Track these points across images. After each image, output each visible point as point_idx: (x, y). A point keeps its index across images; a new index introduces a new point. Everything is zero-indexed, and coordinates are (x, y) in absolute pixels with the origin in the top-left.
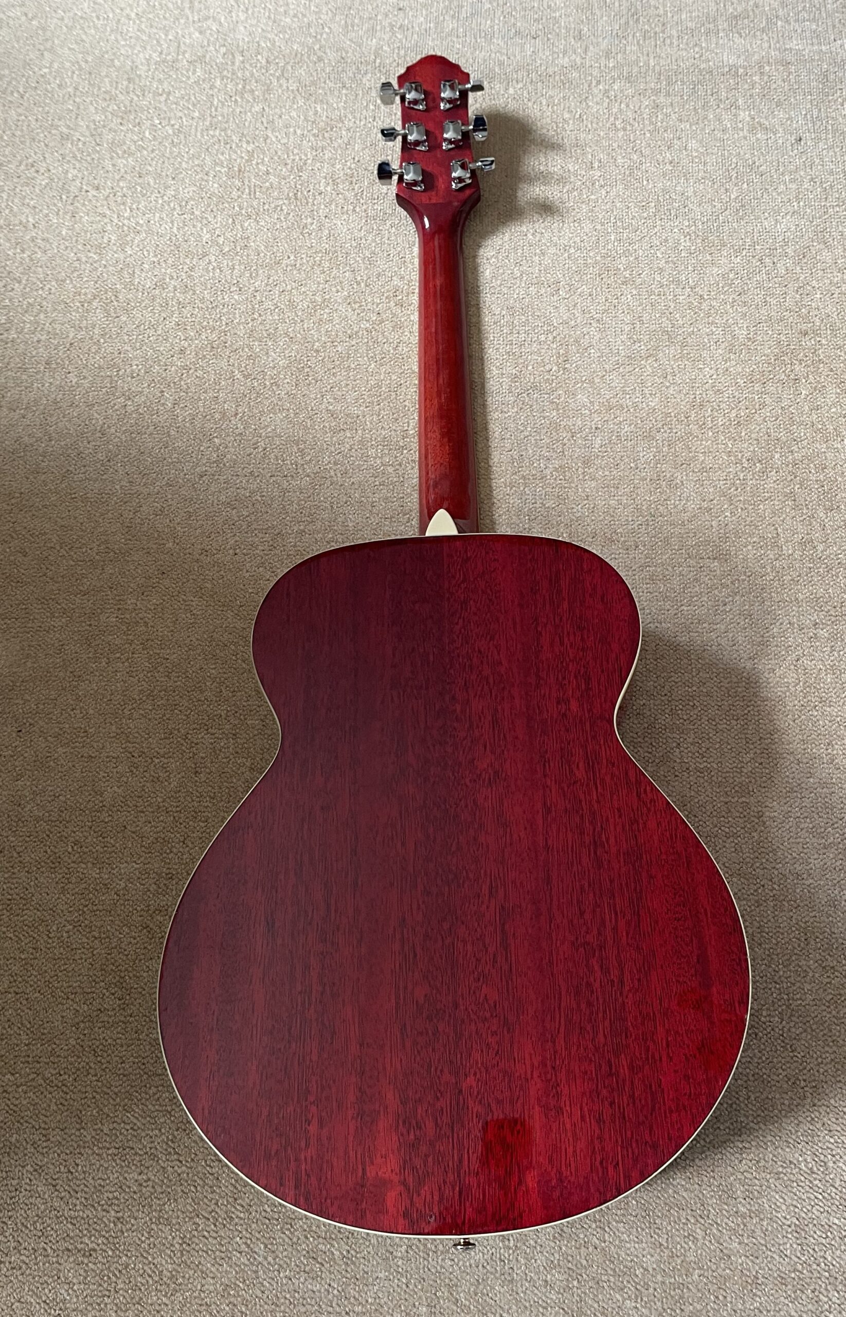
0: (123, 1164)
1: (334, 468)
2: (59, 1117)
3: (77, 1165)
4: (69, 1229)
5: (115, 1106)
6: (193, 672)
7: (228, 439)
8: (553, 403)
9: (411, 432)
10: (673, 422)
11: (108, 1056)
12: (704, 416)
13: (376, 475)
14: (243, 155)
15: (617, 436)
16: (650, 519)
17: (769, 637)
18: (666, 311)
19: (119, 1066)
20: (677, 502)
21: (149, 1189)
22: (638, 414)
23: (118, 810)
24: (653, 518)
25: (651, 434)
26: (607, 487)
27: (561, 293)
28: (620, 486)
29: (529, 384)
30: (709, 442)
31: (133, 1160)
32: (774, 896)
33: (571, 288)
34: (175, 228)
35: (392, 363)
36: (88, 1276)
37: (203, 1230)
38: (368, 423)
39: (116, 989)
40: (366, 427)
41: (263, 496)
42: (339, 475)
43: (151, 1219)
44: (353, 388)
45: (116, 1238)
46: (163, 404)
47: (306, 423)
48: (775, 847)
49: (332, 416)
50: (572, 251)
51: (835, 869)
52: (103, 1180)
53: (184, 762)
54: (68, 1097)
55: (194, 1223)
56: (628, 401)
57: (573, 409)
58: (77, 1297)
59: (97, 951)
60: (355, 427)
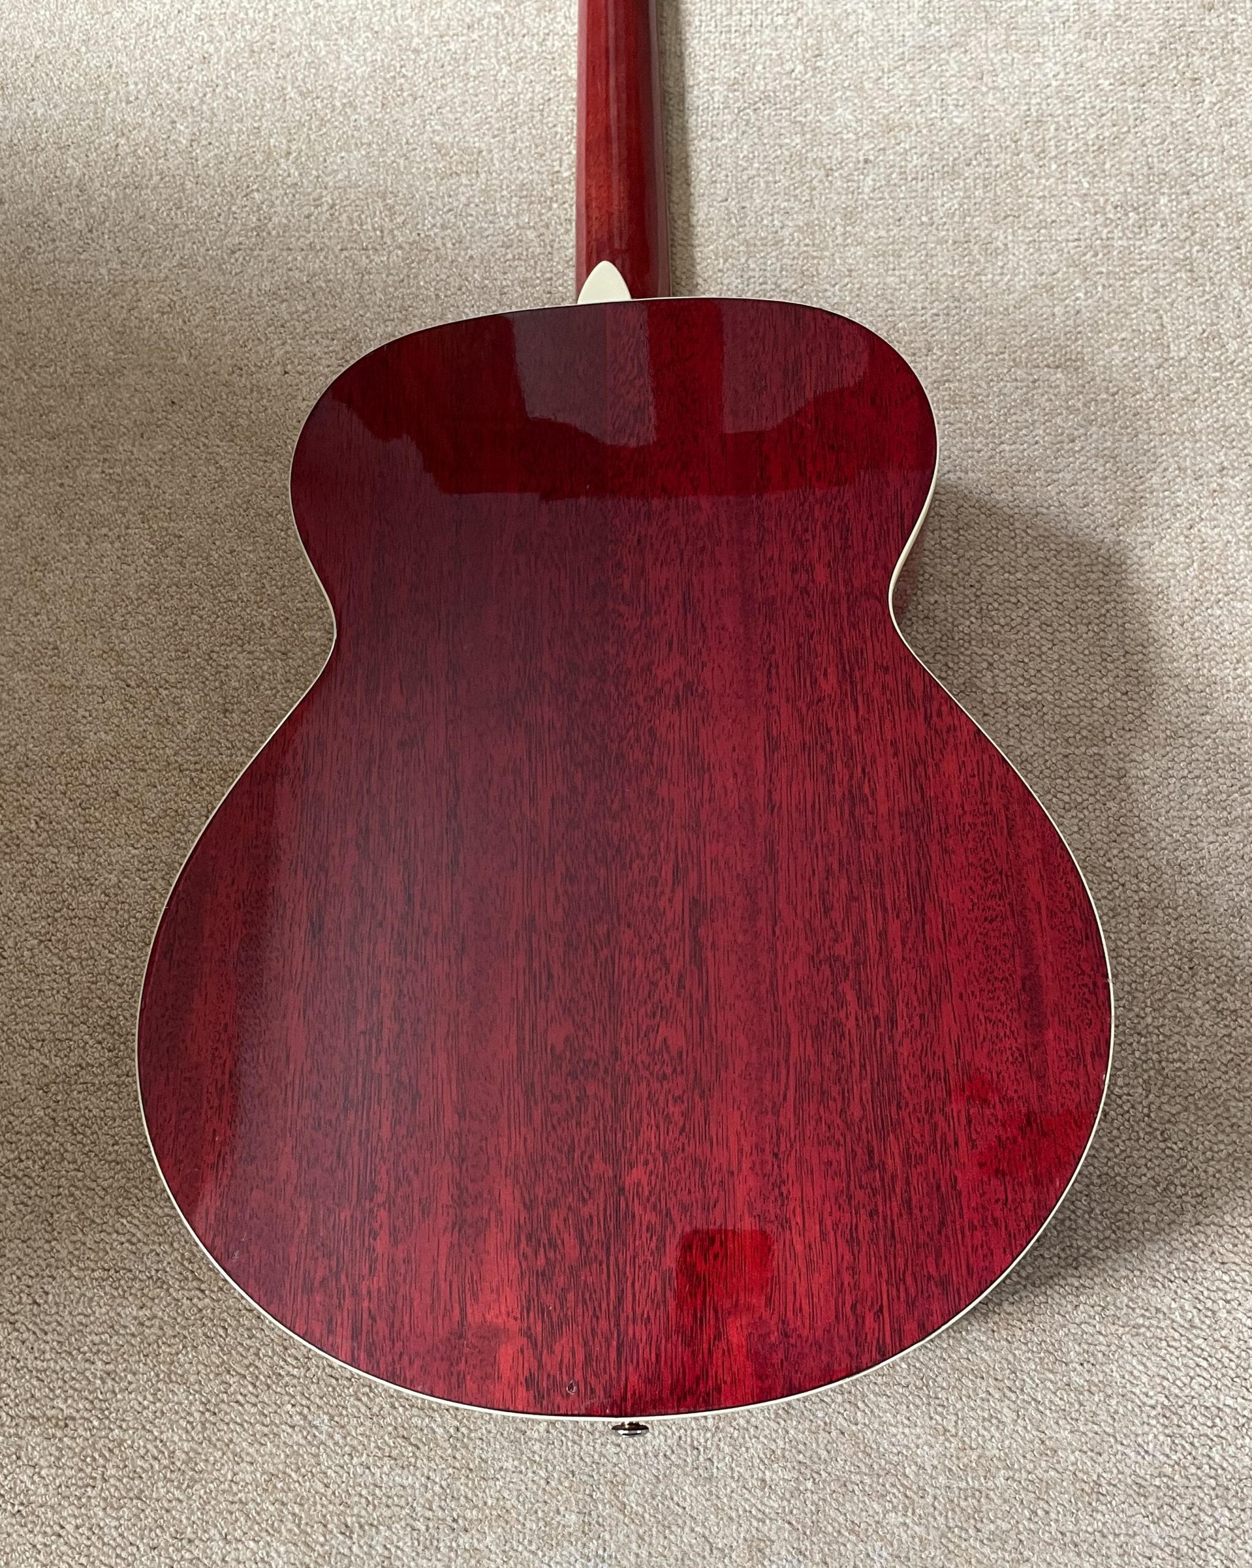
0: (116, 1294)
1: (442, 234)
2: (18, 1223)
3: (47, 1293)
4: (35, 1387)
5: (104, 1207)
6: (220, 556)
7: (275, 193)
10: (992, 150)
11: (92, 1134)
12: (1043, 138)
13: (509, 243)
15: (901, 173)
16: (952, 305)
17: (1144, 490)
19: (110, 1149)
20: (998, 278)
21: (155, 1330)
22: (934, 138)
23: (106, 768)
24: (957, 304)
25: (956, 168)
26: (883, 255)
28: (903, 253)
29: (757, 93)
30: (1052, 180)
31: (130, 1288)
32: (1141, 900)
35: (536, 66)
36: (63, 1456)
37: (235, 1393)
38: (496, 162)
39: (104, 1035)
40: (493, 168)
41: (330, 281)
42: (449, 245)
43: (157, 1375)
44: (472, 107)
45: (105, 1401)
46: (174, 141)
47: (398, 164)
48: (1144, 824)
49: (439, 151)
51: (1242, 858)
52: (86, 1316)
53: (206, 695)
54: (33, 1193)
55: (223, 1382)
57: (828, 133)
58: (46, 1486)
59: (77, 977)
60: (475, 169)
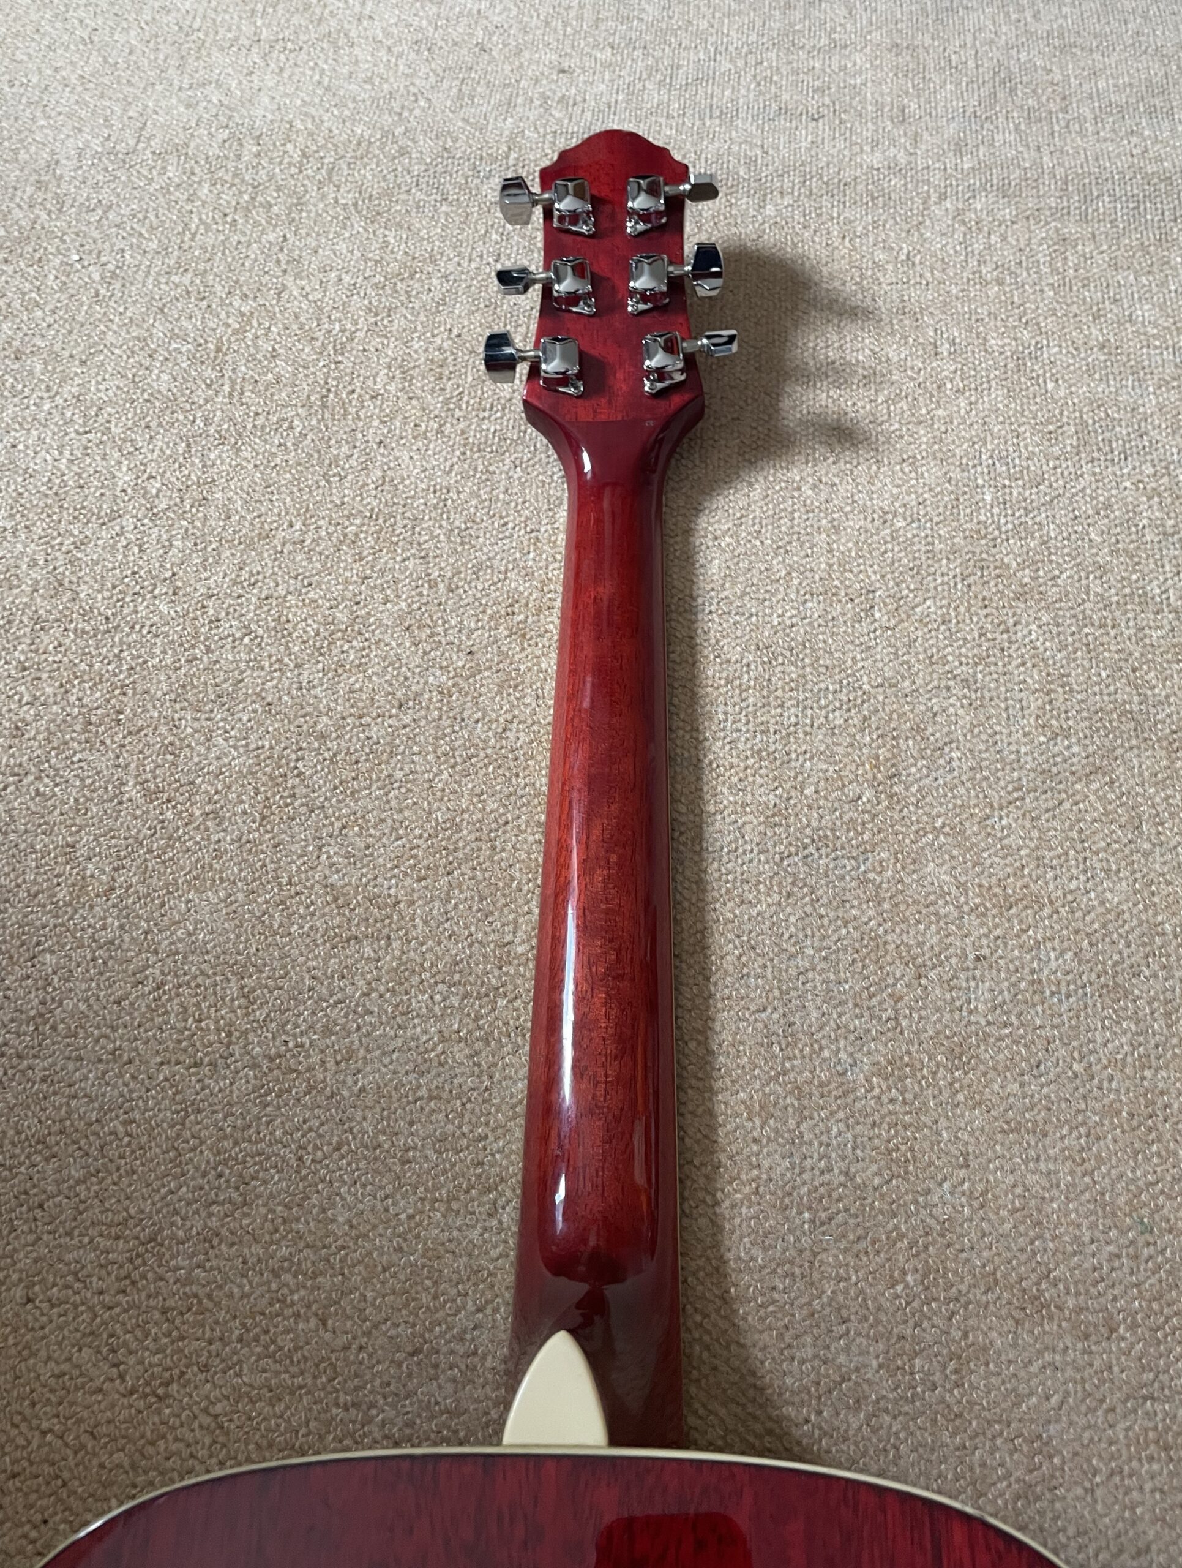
1: (321, 1044)
7: (78, 954)
8: (868, 881)
9: (520, 950)
13: (424, 1066)
14: (230, 321)
15: (1033, 982)
16: (1140, 1239)
18: (1122, 664)
22: (1079, 924)
27: (877, 615)
28: (1048, 1129)
33: (899, 607)
34: (64, 461)
38: (419, 923)
50: (900, 523)
56: (1051, 887)
